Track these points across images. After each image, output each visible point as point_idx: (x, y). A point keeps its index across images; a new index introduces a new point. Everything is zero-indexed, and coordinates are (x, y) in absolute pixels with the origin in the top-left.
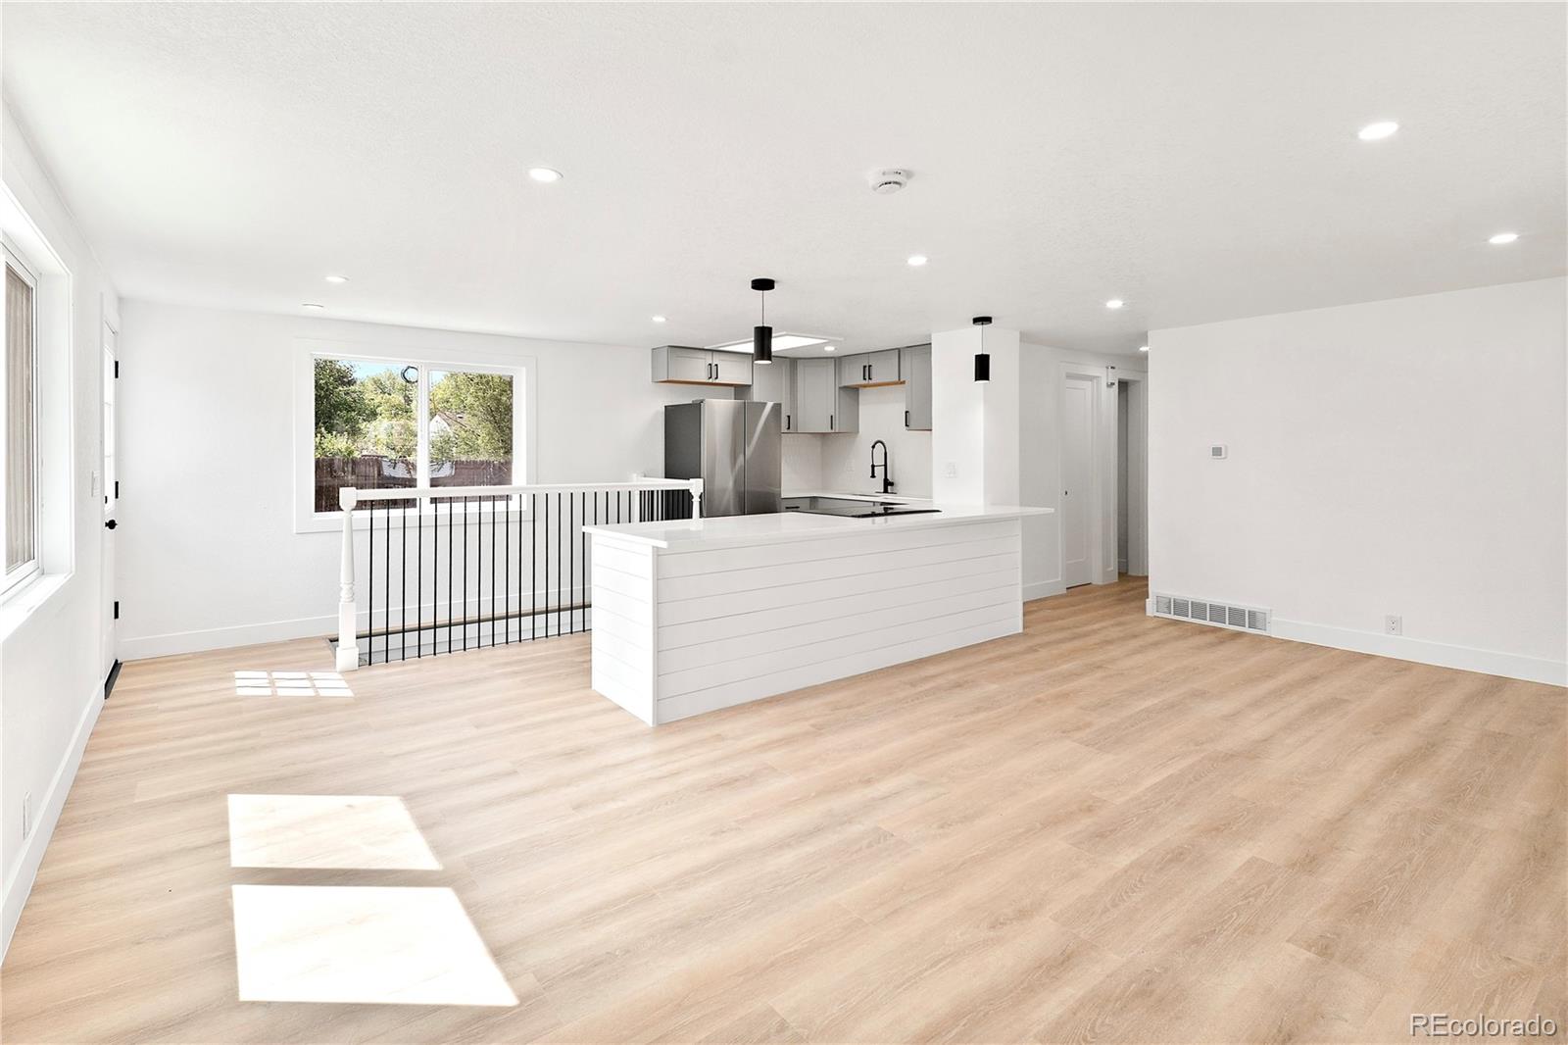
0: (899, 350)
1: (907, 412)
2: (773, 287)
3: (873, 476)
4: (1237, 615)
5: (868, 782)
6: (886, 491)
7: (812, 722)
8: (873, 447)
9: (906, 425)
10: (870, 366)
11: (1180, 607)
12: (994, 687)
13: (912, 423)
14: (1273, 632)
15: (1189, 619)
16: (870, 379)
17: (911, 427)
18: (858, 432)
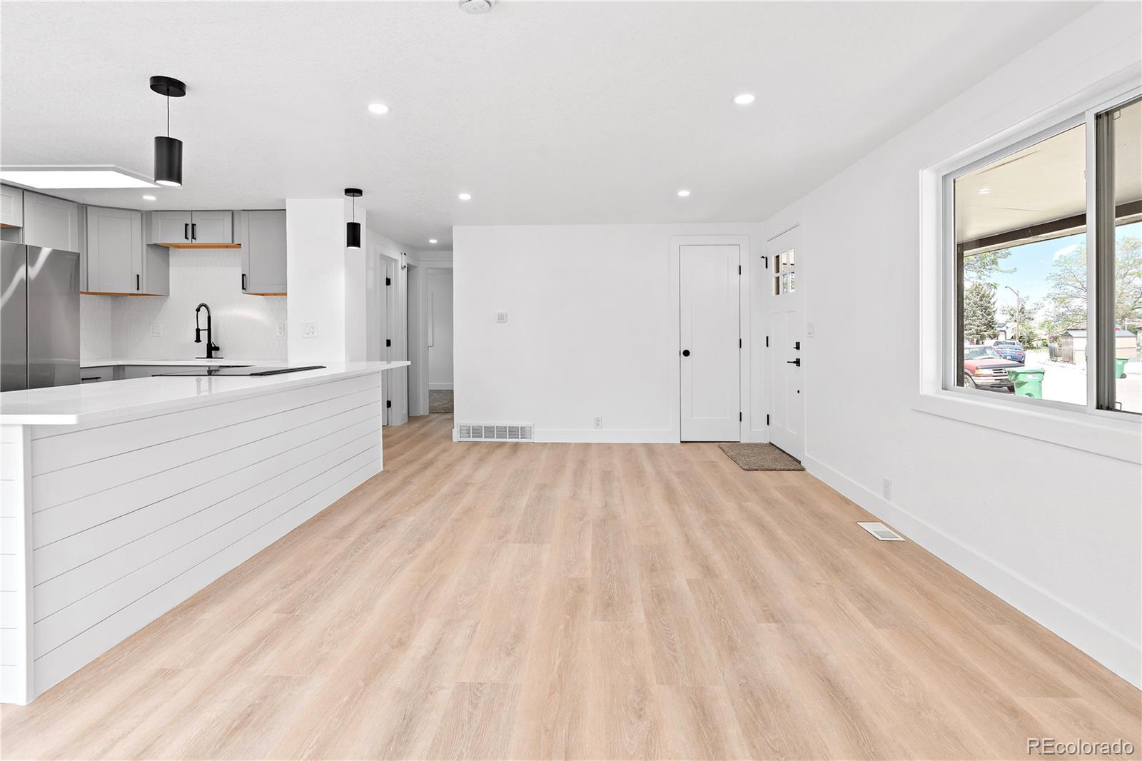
0: (233, 212)
1: (243, 275)
2: (183, 94)
3: (198, 340)
4: (513, 431)
5: (402, 644)
6: (209, 356)
7: (275, 606)
8: (198, 310)
9: (243, 288)
10: (193, 225)
11: (477, 431)
12: (411, 519)
13: (250, 287)
14: (536, 438)
15: (483, 440)
16: (193, 237)
17: (248, 291)
18: (169, 295)
